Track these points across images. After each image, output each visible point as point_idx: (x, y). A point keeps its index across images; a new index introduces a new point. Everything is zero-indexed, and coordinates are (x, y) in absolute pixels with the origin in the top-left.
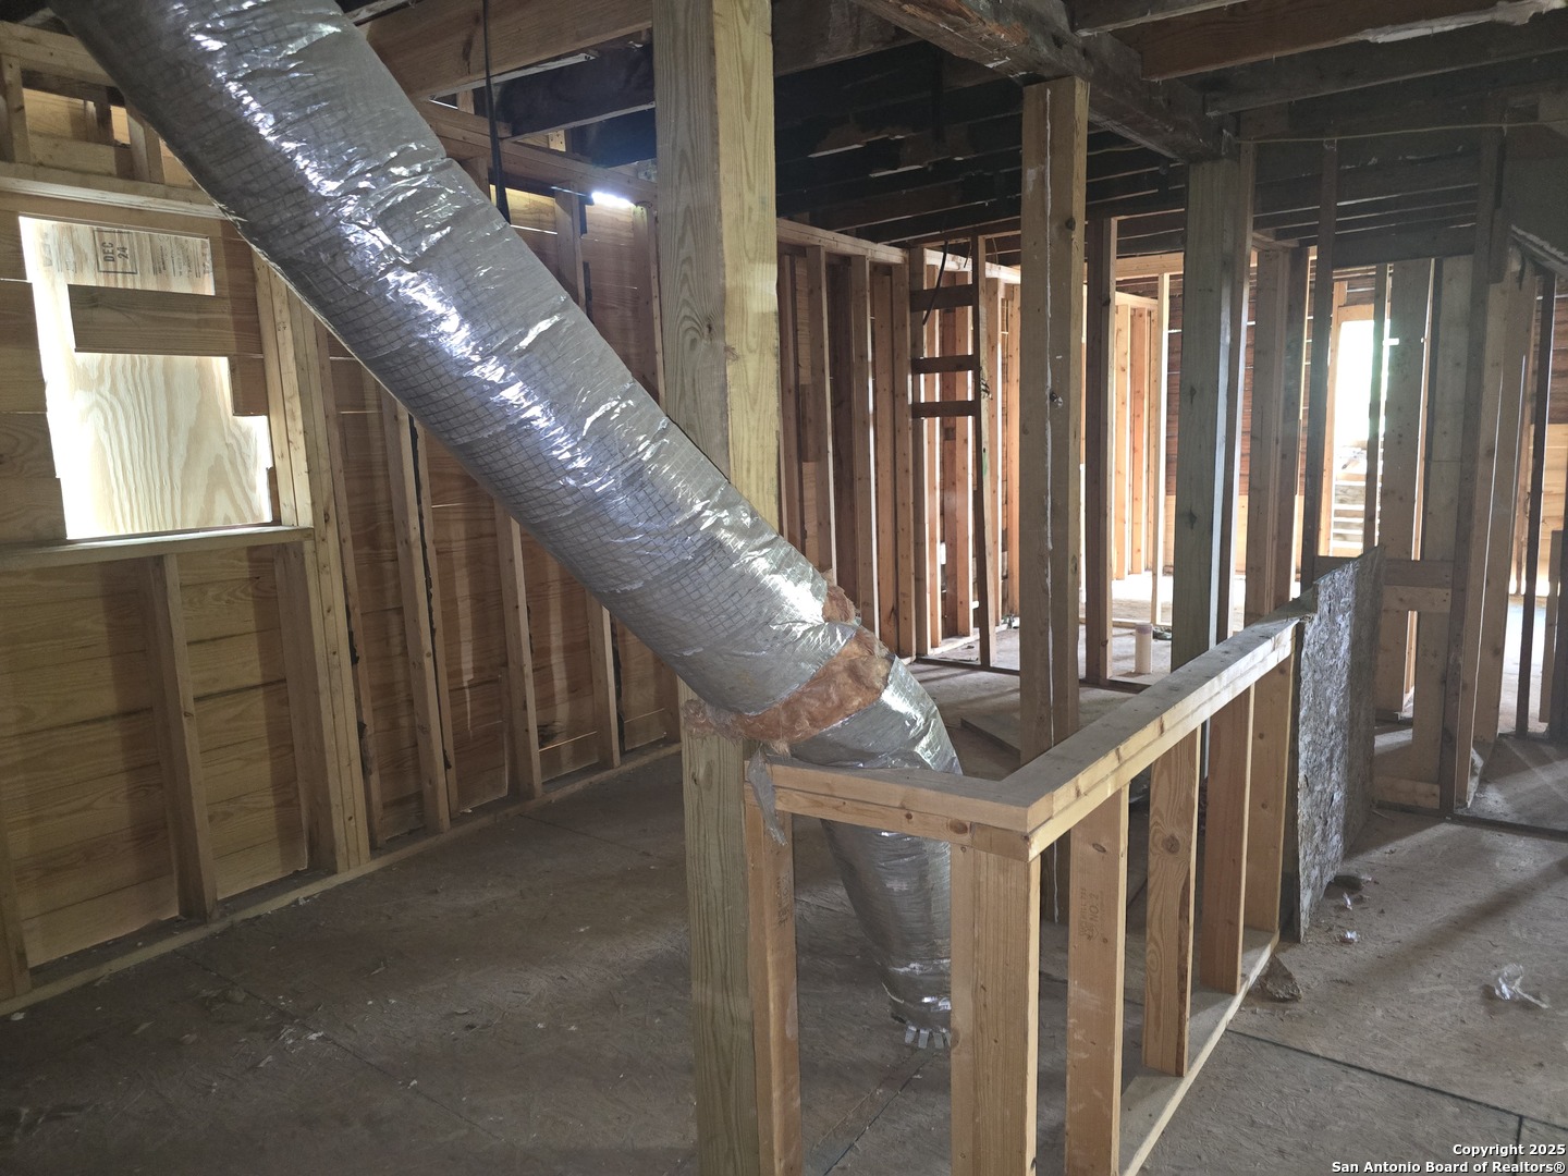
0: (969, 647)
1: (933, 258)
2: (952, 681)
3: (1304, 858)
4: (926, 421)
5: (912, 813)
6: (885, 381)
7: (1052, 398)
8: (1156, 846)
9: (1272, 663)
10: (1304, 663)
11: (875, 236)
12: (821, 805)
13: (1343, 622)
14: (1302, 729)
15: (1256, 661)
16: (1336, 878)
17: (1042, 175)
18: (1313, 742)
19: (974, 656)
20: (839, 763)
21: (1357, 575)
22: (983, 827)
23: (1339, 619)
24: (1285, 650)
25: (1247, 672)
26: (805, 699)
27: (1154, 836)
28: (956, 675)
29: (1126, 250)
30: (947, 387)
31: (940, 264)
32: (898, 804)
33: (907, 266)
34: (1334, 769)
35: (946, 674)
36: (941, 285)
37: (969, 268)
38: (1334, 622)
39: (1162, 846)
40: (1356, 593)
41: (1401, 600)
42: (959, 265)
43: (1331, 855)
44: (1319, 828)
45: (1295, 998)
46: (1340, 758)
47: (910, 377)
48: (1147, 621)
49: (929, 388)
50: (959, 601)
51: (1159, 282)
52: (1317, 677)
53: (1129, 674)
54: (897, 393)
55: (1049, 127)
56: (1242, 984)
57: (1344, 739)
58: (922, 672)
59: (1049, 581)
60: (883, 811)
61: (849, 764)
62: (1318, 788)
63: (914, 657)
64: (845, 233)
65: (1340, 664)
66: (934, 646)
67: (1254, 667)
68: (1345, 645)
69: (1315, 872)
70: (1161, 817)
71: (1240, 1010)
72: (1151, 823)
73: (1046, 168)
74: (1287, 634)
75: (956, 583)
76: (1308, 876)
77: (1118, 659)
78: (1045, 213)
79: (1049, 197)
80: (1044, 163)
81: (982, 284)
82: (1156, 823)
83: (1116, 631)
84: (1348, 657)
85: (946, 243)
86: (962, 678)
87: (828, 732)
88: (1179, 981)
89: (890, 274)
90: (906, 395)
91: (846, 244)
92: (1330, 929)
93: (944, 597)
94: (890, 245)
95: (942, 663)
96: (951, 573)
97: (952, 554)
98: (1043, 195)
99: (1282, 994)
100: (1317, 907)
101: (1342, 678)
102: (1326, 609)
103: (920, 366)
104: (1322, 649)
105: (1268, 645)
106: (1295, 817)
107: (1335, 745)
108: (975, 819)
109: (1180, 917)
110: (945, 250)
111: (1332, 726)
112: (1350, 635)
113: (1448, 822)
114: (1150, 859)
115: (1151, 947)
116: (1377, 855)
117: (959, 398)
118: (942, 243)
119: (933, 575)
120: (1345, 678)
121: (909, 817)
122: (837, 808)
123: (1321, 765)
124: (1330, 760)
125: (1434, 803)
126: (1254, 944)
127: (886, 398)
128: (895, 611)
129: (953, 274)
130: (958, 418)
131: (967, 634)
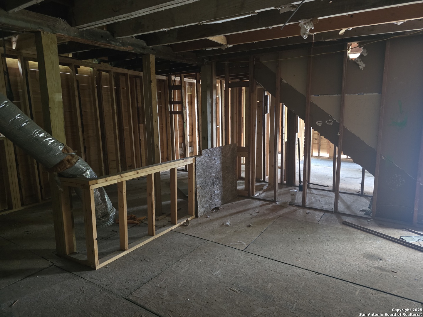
1: (173, 78)
3: (201, 202)
4: (173, 115)
6: (164, 106)
14: (198, 177)
16: (216, 207)
18: (204, 180)
21: (222, 149)
23: (214, 157)
33: (168, 80)
38: (211, 158)
40: (222, 153)
43: (215, 203)
44: (208, 197)
46: (218, 184)
47: (169, 105)
52: (205, 168)
55: (146, 63)
56: (178, 223)
57: (219, 181)
62: (207, 189)
65: (215, 166)
68: (218, 163)
69: (207, 205)
71: (176, 228)
76: (203, 206)
84: (220, 165)
89: (164, 82)
90: (168, 109)
92: (206, 215)
94: (163, 75)
100: (207, 212)
102: (207, 155)
103: (172, 103)
104: (206, 163)
106: (197, 194)
107: (215, 182)
109: (151, 207)
110: (175, 76)
111: (213, 178)
112: (220, 161)
113: (249, 199)
116: (229, 204)
119: (177, 150)
120: (219, 169)
123: (208, 185)
125: (247, 195)
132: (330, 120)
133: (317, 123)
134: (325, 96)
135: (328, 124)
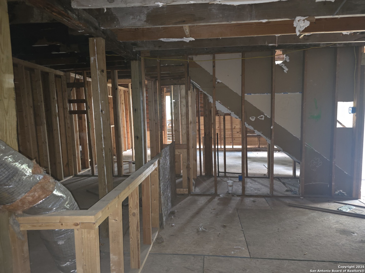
0: (89, 171)
1: (73, 75)
2: (84, 180)
3: (163, 210)
4: (73, 115)
5: (63, 223)
6: (61, 105)
7: (102, 111)
8: (130, 215)
9: (154, 169)
10: (160, 168)
11: (56, 68)
12: (35, 226)
13: (168, 158)
14: (161, 182)
15: (150, 169)
16: (170, 212)
17: (95, 59)
18: (164, 184)
19: (90, 173)
20: (40, 213)
21: (170, 148)
22: (83, 223)
23: (167, 157)
24: (156, 166)
25: (148, 172)
26: (27, 198)
27: (130, 213)
28: (86, 179)
29: (120, 77)
30: (78, 107)
31: (74, 76)
32: (59, 221)
33: (65, 77)
34: (168, 189)
35: (82, 179)
36: (75, 81)
37: (82, 78)
38: (166, 158)
39: (132, 215)
40: (170, 152)
41: (178, 152)
42: (80, 77)
43: (169, 208)
44: (166, 202)
45: (163, 242)
46: (169, 186)
47: (68, 104)
48: (131, 160)
49: (74, 107)
50: (86, 160)
51: (129, 85)
52: (163, 170)
53: (128, 173)
54: (65, 108)
55: (96, 48)
56: (152, 242)
57: (170, 182)
58: (76, 179)
59: (104, 155)
60: (54, 224)
61: (43, 213)
62: (165, 194)
63: (74, 175)
64: (47, 66)
65: (168, 167)
66: (79, 172)
67: (150, 170)
68: (168, 163)
69: (166, 212)
70: (131, 209)
71: (152, 248)
72: (129, 210)
73: (96, 58)
74: (157, 162)
75: (85, 155)
76: (165, 214)
77: (125, 170)
78: (96, 68)
79: (97, 64)
80: (95, 56)
81: (86, 82)
82: (130, 210)
83: (124, 163)
84: (169, 165)
85: (76, 72)
86: (87, 179)
87: (35, 206)
88: (137, 246)
89: (61, 78)
90: (67, 108)
91: (47, 69)
92: (169, 224)
93: (81, 159)
94: (61, 71)
95: (82, 176)
96: (83, 153)
97: (83, 148)
98: (96, 64)
99: (160, 242)
100: (166, 219)
101: (168, 170)
102: (164, 156)
103: (70, 101)
104: (164, 164)
105: (152, 165)
106: (161, 201)
107: (168, 184)
108: (80, 221)
109: (137, 231)
110: (76, 73)
111: (167, 180)
112: (169, 160)
113: (190, 196)
114: (129, 219)
115: (131, 240)
116: (178, 206)
117: (82, 109)
118: (75, 72)
119: (78, 154)
120: (169, 169)
121: (62, 224)
122: (40, 226)
123: (166, 189)
124: (167, 187)
125: (187, 193)
126: (154, 232)
127: (61, 110)
128: (68, 164)
129: (78, 79)
130: (82, 114)
131: (88, 168)
132: (262, 116)
133: (250, 118)
134: (256, 94)
135: (260, 119)
